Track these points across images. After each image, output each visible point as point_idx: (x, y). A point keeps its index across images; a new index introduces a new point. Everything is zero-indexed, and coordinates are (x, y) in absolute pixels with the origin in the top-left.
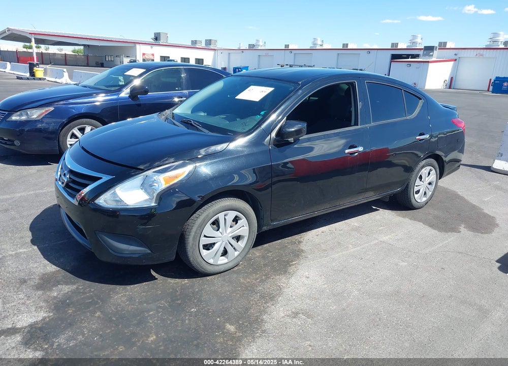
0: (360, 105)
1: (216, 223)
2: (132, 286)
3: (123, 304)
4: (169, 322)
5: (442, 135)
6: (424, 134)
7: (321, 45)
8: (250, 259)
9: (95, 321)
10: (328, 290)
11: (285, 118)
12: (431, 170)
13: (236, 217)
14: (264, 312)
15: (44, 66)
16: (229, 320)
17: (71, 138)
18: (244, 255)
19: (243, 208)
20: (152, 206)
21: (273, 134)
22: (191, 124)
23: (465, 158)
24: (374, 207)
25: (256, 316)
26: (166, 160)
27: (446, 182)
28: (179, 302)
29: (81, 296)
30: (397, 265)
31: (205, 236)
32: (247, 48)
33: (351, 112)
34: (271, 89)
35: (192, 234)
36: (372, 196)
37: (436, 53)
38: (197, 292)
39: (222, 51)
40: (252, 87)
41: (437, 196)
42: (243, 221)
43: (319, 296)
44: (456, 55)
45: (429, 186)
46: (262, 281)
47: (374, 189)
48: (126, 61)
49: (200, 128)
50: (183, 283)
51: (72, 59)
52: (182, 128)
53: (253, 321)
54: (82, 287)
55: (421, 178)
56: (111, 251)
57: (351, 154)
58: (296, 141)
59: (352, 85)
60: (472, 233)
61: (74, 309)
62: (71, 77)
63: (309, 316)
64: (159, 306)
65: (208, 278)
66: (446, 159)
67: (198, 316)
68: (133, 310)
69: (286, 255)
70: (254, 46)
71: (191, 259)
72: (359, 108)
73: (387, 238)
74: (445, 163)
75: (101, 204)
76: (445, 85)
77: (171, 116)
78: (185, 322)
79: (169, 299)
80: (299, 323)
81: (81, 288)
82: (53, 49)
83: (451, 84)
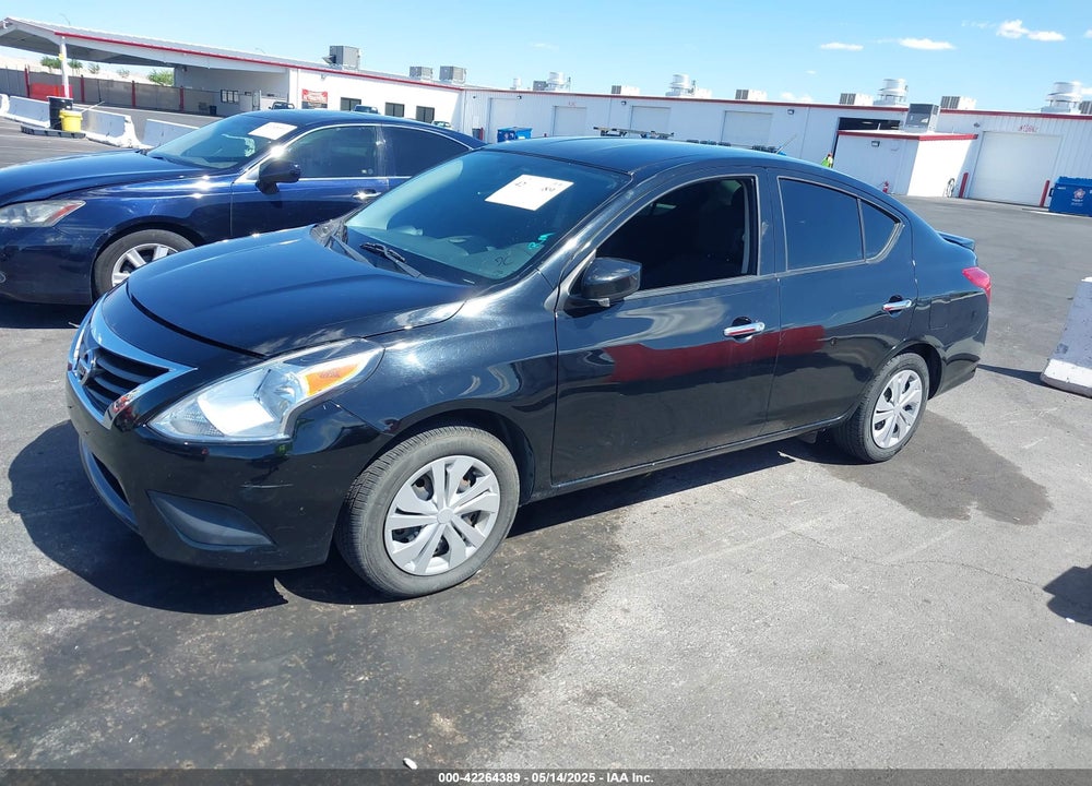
0: (762, 228)
1: (426, 483)
2: (228, 617)
3: (202, 660)
4: (304, 706)
5: (941, 301)
6: (900, 300)
7: (691, 91)
8: (501, 564)
9: (133, 699)
10: (669, 643)
11: (595, 251)
12: (911, 378)
13: (473, 469)
14: (523, 688)
15: (84, 107)
16: (440, 707)
17: (121, 271)
18: (488, 554)
19: (488, 451)
20: (279, 440)
21: (566, 287)
22: (383, 255)
23: (987, 353)
24: (782, 455)
25: (501, 699)
26: (321, 335)
27: (942, 404)
28: (332, 658)
29: (109, 636)
30: (825, 588)
31: (398, 511)
32: (531, 90)
33: (743, 243)
34: (565, 185)
35: (370, 505)
36: (778, 431)
37: (934, 119)
38: (375, 636)
39: (474, 94)
40: (524, 178)
41: (923, 435)
42: (488, 479)
43: (648, 656)
44: (976, 125)
45: (905, 413)
46: (524, 616)
47: (785, 415)
48: (266, 104)
49: (401, 264)
50: (345, 613)
51: (148, 94)
52: (363, 264)
53: (496, 709)
54: (114, 615)
55: (889, 394)
56: (181, 536)
57: (739, 337)
58: (617, 304)
59: (748, 183)
60: (994, 521)
61: (89, 668)
62: (140, 133)
63: (623, 702)
64: (286, 666)
65: (402, 604)
66: (946, 354)
67: (371, 694)
68: (224, 674)
69: (581, 558)
70: (545, 84)
71: (365, 562)
72: (761, 233)
73: (807, 525)
74: (943, 363)
75: (163, 431)
76: (950, 189)
77: (340, 235)
78: (341, 706)
79: (310, 652)
80: (599, 718)
81: (110, 616)
82: (109, 72)
83: (963, 188)
